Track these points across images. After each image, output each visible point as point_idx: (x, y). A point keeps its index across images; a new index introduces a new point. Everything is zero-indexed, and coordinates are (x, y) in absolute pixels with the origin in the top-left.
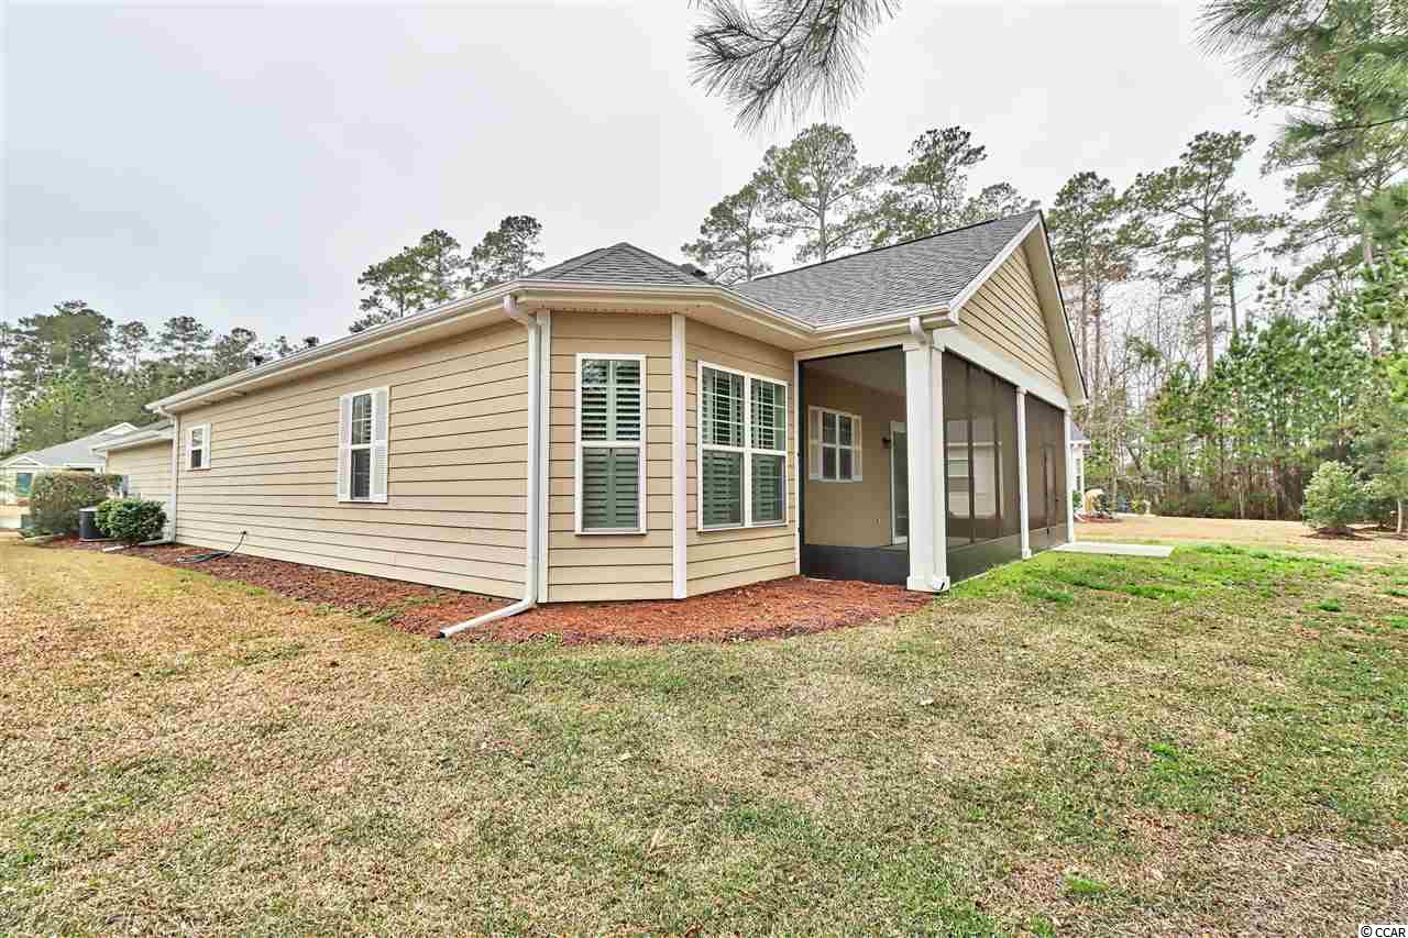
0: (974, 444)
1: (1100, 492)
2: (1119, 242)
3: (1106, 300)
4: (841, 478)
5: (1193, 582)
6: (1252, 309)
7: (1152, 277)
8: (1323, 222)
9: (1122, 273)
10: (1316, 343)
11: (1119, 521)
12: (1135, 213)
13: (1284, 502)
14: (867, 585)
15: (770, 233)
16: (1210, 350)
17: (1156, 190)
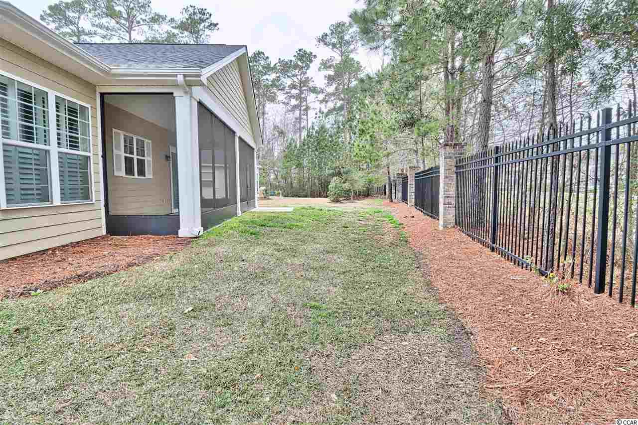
0: (215, 165)
1: (264, 188)
2: (271, 85)
3: (266, 109)
4: (138, 175)
5: (303, 221)
6: (314, 121)
7: (283, 103)
8: (334, 94)
9: (273, 99)
10: (331, 136)
11: (271, 199)
12: (278, 75)
13: (321, 191)
14: (153, 236)
15: (95, 34)
16: (300, 135)
17: (285, 67)
